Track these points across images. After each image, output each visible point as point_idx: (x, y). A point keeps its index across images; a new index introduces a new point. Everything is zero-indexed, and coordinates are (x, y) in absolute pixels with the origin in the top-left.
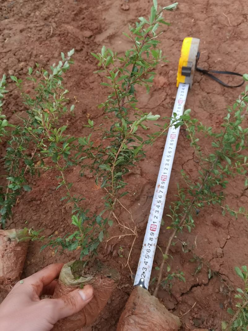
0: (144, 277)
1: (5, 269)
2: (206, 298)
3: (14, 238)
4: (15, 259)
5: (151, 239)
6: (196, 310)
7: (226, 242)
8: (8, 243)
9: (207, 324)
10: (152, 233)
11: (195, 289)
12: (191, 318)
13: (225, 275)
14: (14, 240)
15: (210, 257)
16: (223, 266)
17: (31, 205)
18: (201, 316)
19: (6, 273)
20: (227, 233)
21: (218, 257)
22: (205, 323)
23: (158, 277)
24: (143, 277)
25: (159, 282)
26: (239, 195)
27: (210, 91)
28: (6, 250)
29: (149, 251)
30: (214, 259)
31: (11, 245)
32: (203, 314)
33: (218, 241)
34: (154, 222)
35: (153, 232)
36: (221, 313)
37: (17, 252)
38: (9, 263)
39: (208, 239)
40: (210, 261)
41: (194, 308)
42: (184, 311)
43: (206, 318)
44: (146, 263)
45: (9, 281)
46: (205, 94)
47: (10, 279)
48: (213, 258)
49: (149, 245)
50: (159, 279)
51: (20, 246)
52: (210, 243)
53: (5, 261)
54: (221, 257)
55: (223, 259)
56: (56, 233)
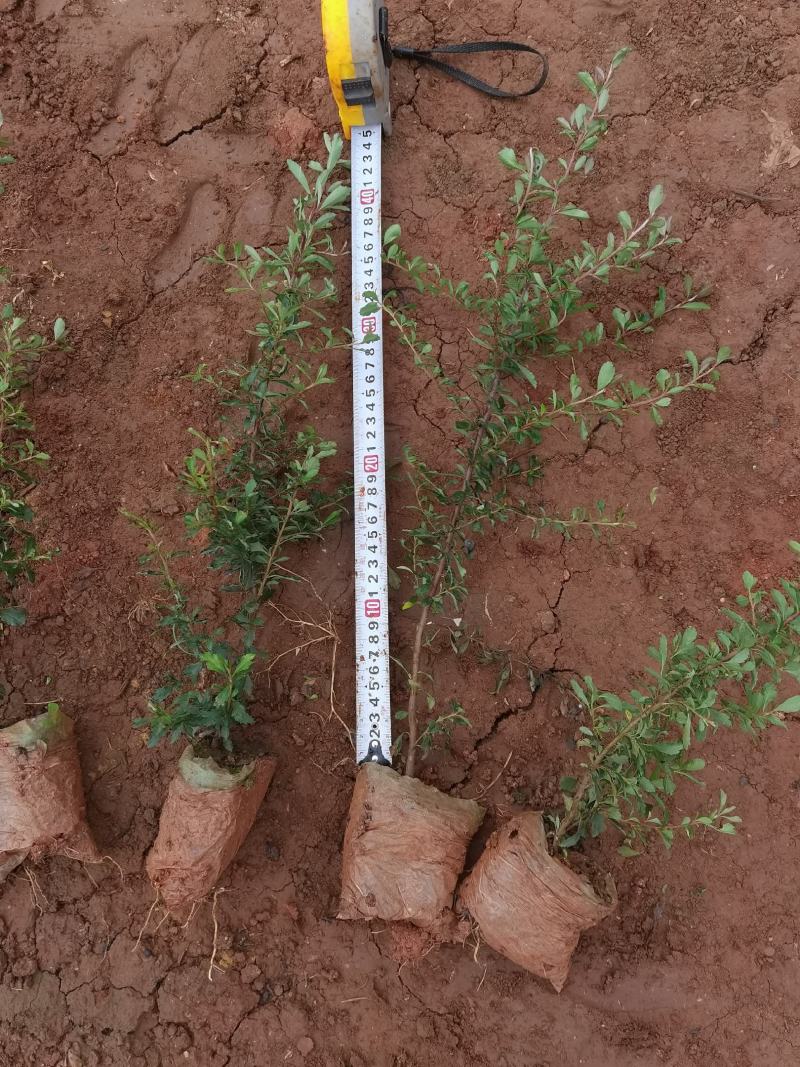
0: (379, 736)
1: (40, 818)
2: (531, 737)
3: (33, 743)
4: (55, 787)
5: (373, 638)
6: (513, 769)
7: (562, 589)
8: (22, 758)
9: (542, 791)
10: (372, 623)
11: (504, 723)
12: (505, 789)
13: (570, 670)
14: (33, 748)
15: (529, 638)
16: (562, 650)
17: (43, 633)
18: (527, 779)
19: (46, 828)
20: (561, 565)
21: (547, 634)
22: (538, 792)
23: (408, 730)
24: (375, 737)
25: (412, 744)
26: (580, 450)
27: (451, 126)
28: (23, 777)
29: (374, 671)
30: (539, 640)
31: (31, 762)
32: (532, 773)
33: (543, 593)
34: (371, 594)
35: (374, 619)
36: (571, 760)
37: (54, 771)
38: (43, 803)
39: (516, 595)
40: (529, 648)
41: (509, 766)
42: (489, 779)
43: (538, 781)
44: (375, 702)
45: (61, 840)
46: (437, 143)
47: (61, 836)
48: (536, 639)
49: (373, 657)
50: (412, 734)
51: (55, 754)
52: (521, 603)
53: (32, 801)
54: (556, 631)
55: (559, 634)
56: (135, 683)
